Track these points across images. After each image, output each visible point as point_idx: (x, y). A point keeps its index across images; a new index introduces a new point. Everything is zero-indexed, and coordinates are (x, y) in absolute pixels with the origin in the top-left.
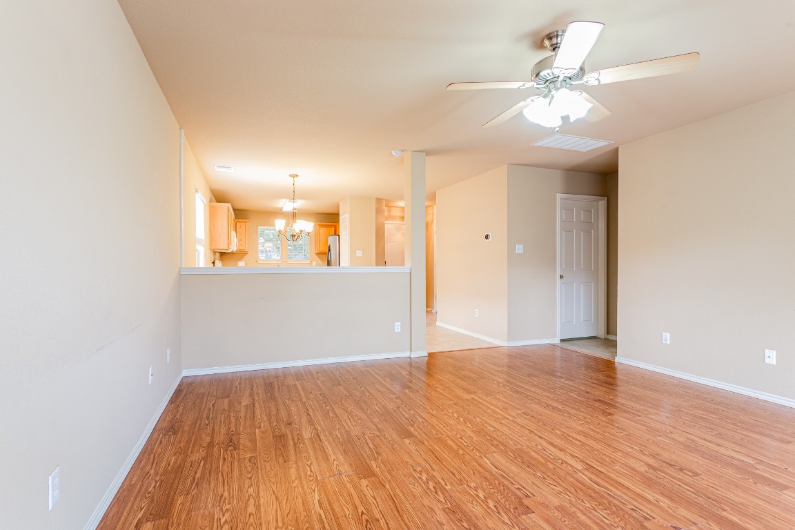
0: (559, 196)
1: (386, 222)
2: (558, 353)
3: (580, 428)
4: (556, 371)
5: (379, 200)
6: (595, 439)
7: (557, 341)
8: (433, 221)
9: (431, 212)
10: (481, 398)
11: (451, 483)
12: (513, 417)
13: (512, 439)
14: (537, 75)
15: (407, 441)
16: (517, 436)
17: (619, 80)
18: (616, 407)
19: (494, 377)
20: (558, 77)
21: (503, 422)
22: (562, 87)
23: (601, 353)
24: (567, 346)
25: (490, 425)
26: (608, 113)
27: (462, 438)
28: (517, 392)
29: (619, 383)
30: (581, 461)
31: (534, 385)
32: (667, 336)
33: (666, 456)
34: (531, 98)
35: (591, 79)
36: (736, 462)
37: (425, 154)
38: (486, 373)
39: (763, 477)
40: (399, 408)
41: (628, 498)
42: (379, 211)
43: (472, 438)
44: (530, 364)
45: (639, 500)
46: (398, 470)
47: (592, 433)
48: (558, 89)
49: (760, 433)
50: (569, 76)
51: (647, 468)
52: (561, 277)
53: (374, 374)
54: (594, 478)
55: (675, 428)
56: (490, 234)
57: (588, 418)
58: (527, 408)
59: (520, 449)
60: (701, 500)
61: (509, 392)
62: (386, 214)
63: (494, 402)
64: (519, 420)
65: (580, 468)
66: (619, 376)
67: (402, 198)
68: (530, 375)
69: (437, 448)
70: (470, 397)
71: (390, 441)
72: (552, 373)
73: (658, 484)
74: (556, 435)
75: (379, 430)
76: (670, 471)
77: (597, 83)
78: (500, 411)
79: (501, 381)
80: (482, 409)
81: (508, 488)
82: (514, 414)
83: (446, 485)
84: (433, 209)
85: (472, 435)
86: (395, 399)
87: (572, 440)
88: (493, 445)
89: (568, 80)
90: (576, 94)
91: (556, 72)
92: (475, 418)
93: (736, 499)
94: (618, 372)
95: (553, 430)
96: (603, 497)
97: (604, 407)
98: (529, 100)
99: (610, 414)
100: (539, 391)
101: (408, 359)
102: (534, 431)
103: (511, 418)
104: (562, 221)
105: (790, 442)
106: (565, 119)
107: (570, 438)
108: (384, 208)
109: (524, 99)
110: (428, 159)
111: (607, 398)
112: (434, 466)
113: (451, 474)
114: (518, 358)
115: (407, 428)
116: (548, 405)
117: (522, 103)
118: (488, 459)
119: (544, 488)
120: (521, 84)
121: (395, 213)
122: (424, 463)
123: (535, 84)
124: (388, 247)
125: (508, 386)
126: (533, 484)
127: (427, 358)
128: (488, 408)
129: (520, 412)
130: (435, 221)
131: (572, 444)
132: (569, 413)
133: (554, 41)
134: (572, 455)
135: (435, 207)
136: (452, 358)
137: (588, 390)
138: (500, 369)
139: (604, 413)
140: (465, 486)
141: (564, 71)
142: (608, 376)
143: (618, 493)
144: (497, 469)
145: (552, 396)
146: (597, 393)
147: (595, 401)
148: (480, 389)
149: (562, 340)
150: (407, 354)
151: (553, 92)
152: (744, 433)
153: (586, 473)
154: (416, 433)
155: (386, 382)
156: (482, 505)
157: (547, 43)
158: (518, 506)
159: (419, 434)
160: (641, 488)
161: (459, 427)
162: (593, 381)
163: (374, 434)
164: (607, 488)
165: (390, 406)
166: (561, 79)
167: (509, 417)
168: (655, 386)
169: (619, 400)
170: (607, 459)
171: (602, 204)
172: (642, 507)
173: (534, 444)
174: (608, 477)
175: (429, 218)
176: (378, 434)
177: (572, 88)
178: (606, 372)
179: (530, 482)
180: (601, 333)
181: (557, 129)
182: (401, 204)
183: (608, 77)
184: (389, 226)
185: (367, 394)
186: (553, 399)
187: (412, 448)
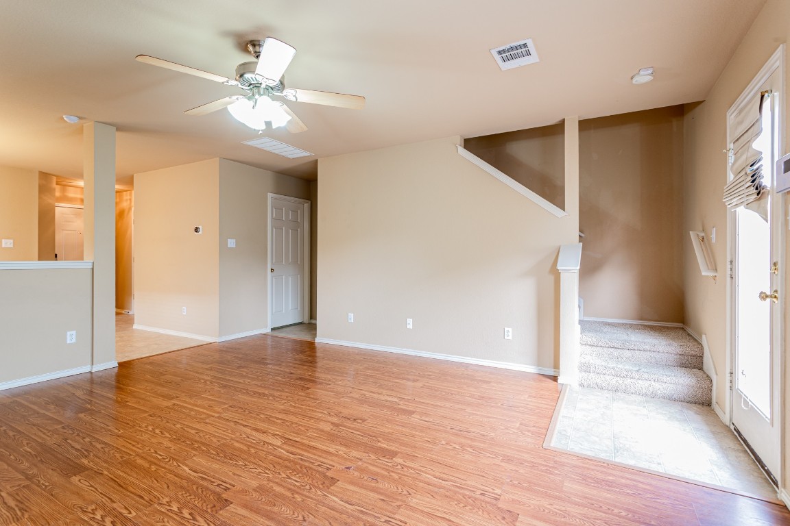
0: (270, 195)
1: (57, 204)
2: (269, 342)
3: (282, 407)
4: (266, 359)
5: (45, 176)
6: (294, 414)
7: (268, 330)
8: (130, 209)
9: (128, 197)
10: (185, 402)
11: (138, 509)
12: (219, 413)
13: (215, 436)
14: (241, 76)
15: (75, 479)
16: (221, 432)
17: (312, 102)
18: (313, 381)
19: (201, 377)
20: (261, 84)
21: (207, 421)
22: (264, 94)
23: (305, 337)
24: (276, 333)
25: (192, 428)
26: (306, 129)
27: (156, 453)
28: (224, 387)
29: (318, 360)
30: (281, 437)
31: (242, 376)
32: (351, 315)
33: (346, 412)
34: (236, 97)
35: (289, 93)
36: (388, 404)
37: (115, 128)
38: (192, 373)
39: (402, 409)
40: (66, 440)
41: (316, 457)
42: (44, 189)
43: (169, 448)
44: (240, 356)
45: (324, 456)
46: (57, 520)
47: (292, 410)
48: (262, 95)
49: (403, 379)
50: (271, 85)
51: (331, 427)
52: (272, 270)
53: (26, 403)
54: (291, 449)
55: (353, 388)
56: (200, 227)
57: (289, 396)
58: (234, 400)
59: (223, 444)
60: (365, 440)
61: (217, 388)
62: (58, 194)
63: (199, 402)
64: (225, 415)
65: (279, 444)
66: (318, 354)
67: (80, 176)
68: (239, 367)
69: (122, 474)
70: (169, 403)
71: (46, 486)
72: (262, 362)
73: (338, 437)
74: (259, 420)
75: (28, 477)
76: (349, 424)
77: (294, 99)
78: (205, 411)
79: (209, 378)
80: (184, 413)
81: (207, 489)
82: (220, 410)
83: (130, 513)
84: (131, 195)
85: (169, 445)
86: (62, 430)
87: (276, 420)
88: (194, 449)
89: (270, 89)
90: (277, 104)
91: (260, 79)
92: (174, 425)
93: (386, 430)
94: (318, 351)
95: (258, 415)
96: (296, 463)
97: (302, 383)
98: (234, 98)
99: (308, 388)
100: (247, 381)
101: (89, 375)
102: (240, 421)
103: (216, 415)
104: (273, 219)
105: (418, 380)
106: (268, 124)
107: (274, 419)
108: (54, 185)
109: (230, 95)
110: (118, 134)
111: (306, 375)
112: (115, 497)
113: (138, 499)
114: (229, 352)
115: (77, 461)
116: (255, 393)
117: (227, 99)
118: (187, 466)
119: (244, 475)
120: (226, 79)
121: (71, 193)
122: (99, 498)
123: (239, 84)
124: (60, 237)
125: (216, 383)
126: (234, 474)
127: (116, 370)
128: (191, 410)
129: (227, 406)
130: (133, 209)
131: (274, 423)
132: (274, 396)
133: (257, 49)
134: (273, 435)
135: (133, 192)
136: (151, 363)
137: (292, 371)
138: (208, 367)
139: (304, 388)
140: (156, 505)
141: (265, 80)
142: (310, 356)
143: (309, 455)
144: (196, 472)
145: (259, 383)
146: (299, 372)
147: (297, 379)
148: (183, 392)
149: (273, 329)
150: (87, 369)
151: (257, 96)
152: (394, 380)
153: (284, 447)
154: (91, 464)
155: (48, 410)
156: (174, 519)
157: (251, 48)
158: (216, 503)
159: (96, 464)
160: (327, 444)
161: (154, 440)
162: (297, 362)
163: (19, 485)
164: (300, 455)
165: (51, 441)
166: (263, 86)
167: (213, 414)
168: (343, 357)
169: (317, 375)
170: (303, 429)
171: (307, 206)
172: (326, 461)
173: (238, 434)
174: (302, 444)
175: (125, 205)
176: (28, 483)
177: (274, 98)
178: (308, 352)
179: (231, 474)
180: (306, 319)
181: (261, 132)
182: (81, 183)
183: (304, 97)
184: (61, 210)
185: (11, 434)
186: (261, 386)
187: (84, 485)
